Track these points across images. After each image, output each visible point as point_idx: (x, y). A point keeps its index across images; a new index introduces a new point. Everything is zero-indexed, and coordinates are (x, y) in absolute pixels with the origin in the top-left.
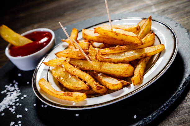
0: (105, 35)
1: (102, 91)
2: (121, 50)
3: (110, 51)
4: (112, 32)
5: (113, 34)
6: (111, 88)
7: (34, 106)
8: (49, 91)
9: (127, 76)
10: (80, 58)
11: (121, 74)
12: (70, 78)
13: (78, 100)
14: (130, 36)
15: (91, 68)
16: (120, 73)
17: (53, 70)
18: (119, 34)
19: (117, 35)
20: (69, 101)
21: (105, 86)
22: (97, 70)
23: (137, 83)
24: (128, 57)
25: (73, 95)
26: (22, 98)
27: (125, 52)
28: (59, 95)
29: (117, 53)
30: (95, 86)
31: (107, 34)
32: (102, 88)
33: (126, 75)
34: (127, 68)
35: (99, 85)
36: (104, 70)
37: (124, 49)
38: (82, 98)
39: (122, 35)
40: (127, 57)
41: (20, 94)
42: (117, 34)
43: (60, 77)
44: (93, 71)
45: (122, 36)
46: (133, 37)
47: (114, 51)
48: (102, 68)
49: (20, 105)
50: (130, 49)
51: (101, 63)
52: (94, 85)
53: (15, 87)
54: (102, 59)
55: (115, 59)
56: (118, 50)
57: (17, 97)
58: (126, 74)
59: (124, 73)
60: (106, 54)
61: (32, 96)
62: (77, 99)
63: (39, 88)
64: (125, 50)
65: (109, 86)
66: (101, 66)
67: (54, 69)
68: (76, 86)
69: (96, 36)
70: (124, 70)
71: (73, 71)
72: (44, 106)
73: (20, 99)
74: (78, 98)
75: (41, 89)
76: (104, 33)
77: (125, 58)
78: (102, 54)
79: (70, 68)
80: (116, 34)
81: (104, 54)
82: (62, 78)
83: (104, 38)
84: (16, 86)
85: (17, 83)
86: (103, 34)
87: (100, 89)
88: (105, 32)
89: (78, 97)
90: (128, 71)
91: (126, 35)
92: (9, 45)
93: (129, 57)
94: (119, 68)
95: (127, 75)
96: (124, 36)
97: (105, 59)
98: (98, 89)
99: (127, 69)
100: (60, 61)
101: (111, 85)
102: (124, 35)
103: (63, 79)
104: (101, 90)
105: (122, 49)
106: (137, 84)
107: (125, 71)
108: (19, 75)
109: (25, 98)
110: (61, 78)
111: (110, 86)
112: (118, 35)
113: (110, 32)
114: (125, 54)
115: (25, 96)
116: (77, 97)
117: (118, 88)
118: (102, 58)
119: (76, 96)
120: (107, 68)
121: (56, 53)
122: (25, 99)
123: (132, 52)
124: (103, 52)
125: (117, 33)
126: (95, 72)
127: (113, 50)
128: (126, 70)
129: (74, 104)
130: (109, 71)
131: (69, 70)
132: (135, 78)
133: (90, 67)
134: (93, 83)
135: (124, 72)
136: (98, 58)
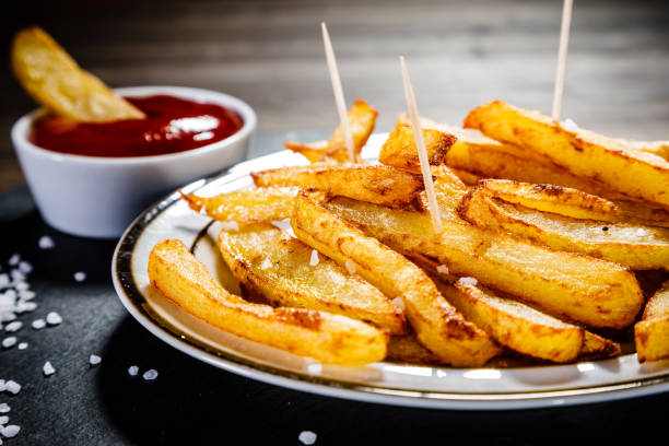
0: (517, 140)
1: (468, 351)
2: (591, 207)
3: (536, 196)
4: (557, 130)
5: (561, 139)
6: (525, 343)
7: (92, 366)
8: (196, 293)
9: (604, 317)
10: (380, 199)
11: (578, 304)
12: (313, 269)
13: (344, 353)
14: (645, 164)
15: (429, 245)
16: (573, 294)
17: (226, 235)
18: (589, 145)
19: (579, 149)
20: (288, 356)
21: (490, 330)
22: (455, 259)
23: (661, 354)
24: (620, 245)
25: (323, 326)
26: (38, 324)
27: (607, 223)
28: (248, 313)
29: (568, 217)
30: (438, 315)
31: (530, 138)
32: (472, 334)
33: (601, 310)
34: (613, 281)
35: (460, 317)
36: (494, 263)
37: (604, 212)
38: (362, 351)
39: (607, 151)
40: (615, 241)
41: (32, 306)
42: (578, 146)
43: (257, 260)
44: (435, 259)
45: (602, 158)
46: (659, 169)
47: (555, 203)
48: (487, 254)
49: (23, 346)
50: (628, 220)
51: (486, 236)
52: (434, 310)
53: (11, 279)
54: (494, 222)
55: (558, 237)
56: (573, 205)
57: (13, 317)
58: (606, 305)
59: (598, 299)
60: (514, 205)
61: (85, 327)
62: (338, 344)
63: (142, 280)
64: (605, 218)
65: (514, 331)
66: (482, 246)
67: (232, 232)
68: (338, 301)
69: (467, 144)
70: (594, 288)
71: (334, 240)
72: (141, 373)
73: (27, 327)
74: (346, 341)
75: (155, 286)
76: (516, 131)
77: (605, 245)
78: (498, 200)
79: (323, 225)
80: (572, 144)
81: (509, 203)
82: (271, 265)
83: (504, 154)
84: (17, 275)
85: (26, 267)
86: (508, 133)
87: (459, 337)
88: (521, 125)
89: (349, 336)
90: (616, 294)
91: (627, 158)
92: (39, 113)
93: (627, 245)
94: (572, 273)
95: (608, 312)
96: (612, 158)
97: (510, 221)
98: (450, 336)
99: (614, 285)
100: (273, 198)
101: (526, 329)
102: (616, 153)
103: (269, 269)
104: (466, 343)
105: (596, 205)
106: (658, 359)
107: (601, 292)
108: (45, 242)
109: (49, 325)
110: (266, 264)
111: (519, 331)
112: (586, 149)
113: (548, 133)
114: (606, 229)
115: (54, 318)
116: (342, 334)
117: (557, 354)
118: (494, 212)
119: (337, 331)
120: (513, 258)
121: (256, 170)
122: (50, 330)
123: (641, 231)
124: (505, 191)
125: (580, 141)
126: (443, 269)
127: (553, 198)
128: (610, 290)
129: (314, 369)
130: (521, 273)
131: (320, 230)
132: (653, 325)
133: (429, 237)
134: (434, 304)
135: (596, 296)
136: (475, 211)
